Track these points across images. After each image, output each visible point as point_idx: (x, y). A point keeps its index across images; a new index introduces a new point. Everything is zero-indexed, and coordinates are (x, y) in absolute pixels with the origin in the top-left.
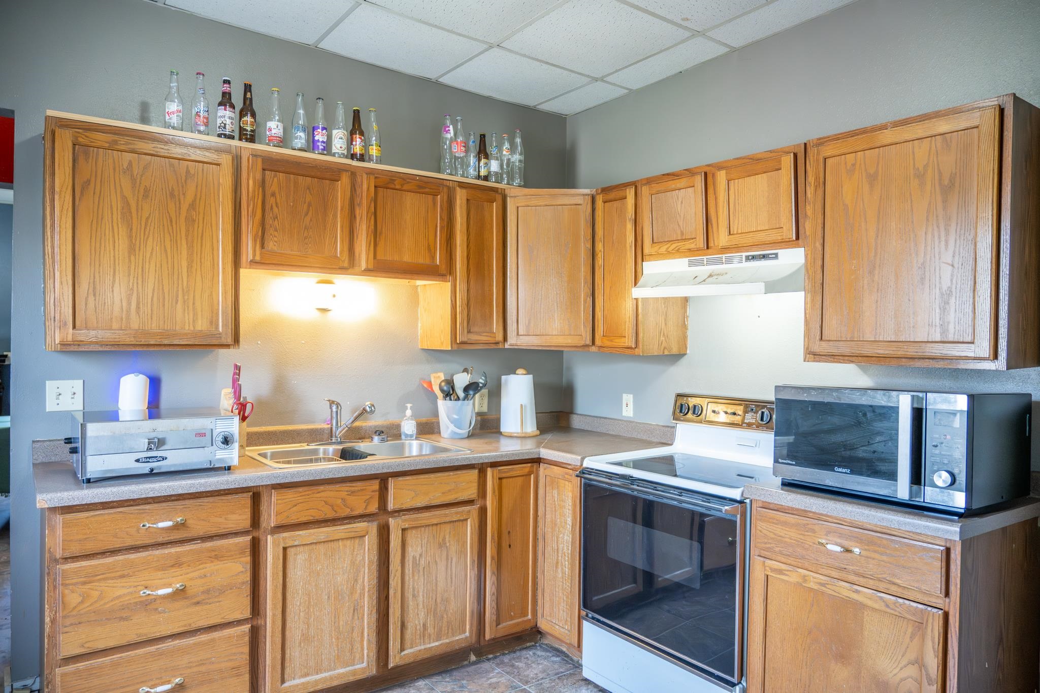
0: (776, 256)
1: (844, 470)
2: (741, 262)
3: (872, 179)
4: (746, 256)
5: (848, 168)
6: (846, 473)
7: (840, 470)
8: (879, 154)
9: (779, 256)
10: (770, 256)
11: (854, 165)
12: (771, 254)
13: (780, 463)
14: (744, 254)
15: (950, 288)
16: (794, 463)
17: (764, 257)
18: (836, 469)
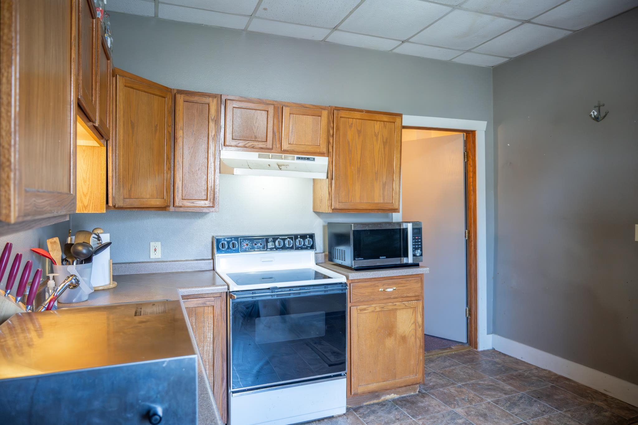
0: (314, 159)
1: (383, 257)
2: (294, 159)
3: (359, 132)
4: (297, 157)
5: (350, 125)
6: (384, 258)
7: (382, 257)
8: (362, 122)
9: (315, 159)
10: (311, 159)
11: (352, 124)
12: (311, 158)
13: (356, 260)
14: (296, 156)
15: (386, 182)
16: (363, 259)
17: (308, 159)
18: (381, 258)
